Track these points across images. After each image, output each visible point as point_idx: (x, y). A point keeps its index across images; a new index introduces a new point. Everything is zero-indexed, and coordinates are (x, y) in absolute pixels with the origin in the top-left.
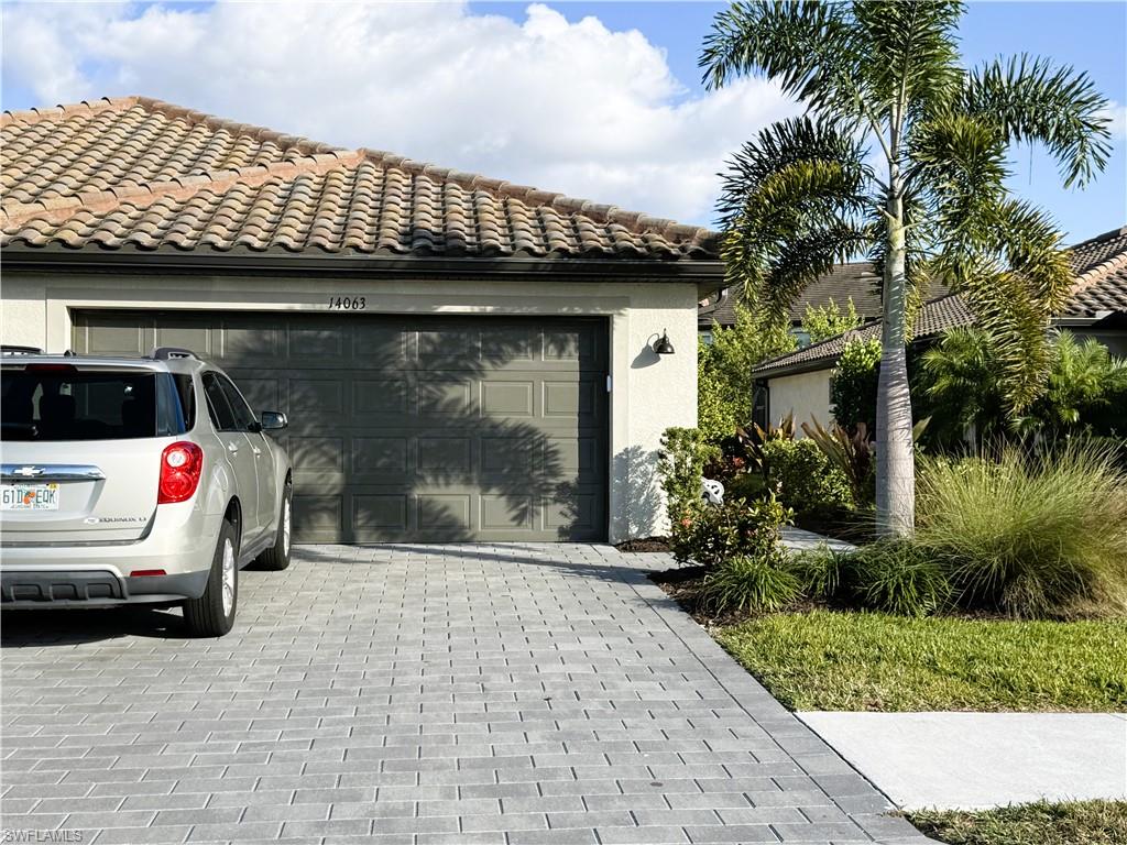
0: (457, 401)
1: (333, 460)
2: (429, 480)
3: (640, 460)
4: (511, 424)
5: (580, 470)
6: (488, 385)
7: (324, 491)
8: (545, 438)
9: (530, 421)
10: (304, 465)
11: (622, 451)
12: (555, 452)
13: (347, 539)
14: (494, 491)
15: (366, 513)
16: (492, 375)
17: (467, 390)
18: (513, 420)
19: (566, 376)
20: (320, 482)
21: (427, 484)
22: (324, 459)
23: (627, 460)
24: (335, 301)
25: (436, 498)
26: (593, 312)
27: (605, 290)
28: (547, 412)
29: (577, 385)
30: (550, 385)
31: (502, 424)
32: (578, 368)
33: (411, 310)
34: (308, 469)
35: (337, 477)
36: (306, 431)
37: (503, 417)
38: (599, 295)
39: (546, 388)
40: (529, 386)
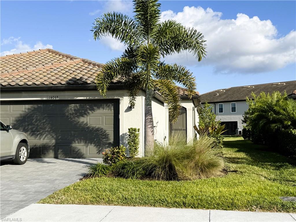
0: (83, 122)
1: (53, 137)
2: (77, 142)
3: (127, 136)
4: (97, 127)
5: (114, 139)
6: (90, 117)
7: (50, 145)
8: (105, 131)
9: (101, 126)
10: (46, 138)
11: (122, 134)
12: (108, 135)
13: (56, 157)
14: (93, 145)
15: (61, 150)
16: (92, 115)
17: (85, 119)
18: (97, 126)
19: (110, 115)
20: (50, 142)
21: (76, 143)
22: (51, 137)
23: (123, 136)
24: (51, 97)
25: (78, 147)
26: (115, 98)
27: (118, 92)
28: (105, 124)
29: (113, 117)
30: (106, 117)
31: (95, 127)
32: (113, 113)
33: (69, 99)
34: (47, 139)
35: (54, 141)
36: (47, 130)
37: (95, 126)
38: (116, 93)
39: (105, 118)
40: (101, 117)
